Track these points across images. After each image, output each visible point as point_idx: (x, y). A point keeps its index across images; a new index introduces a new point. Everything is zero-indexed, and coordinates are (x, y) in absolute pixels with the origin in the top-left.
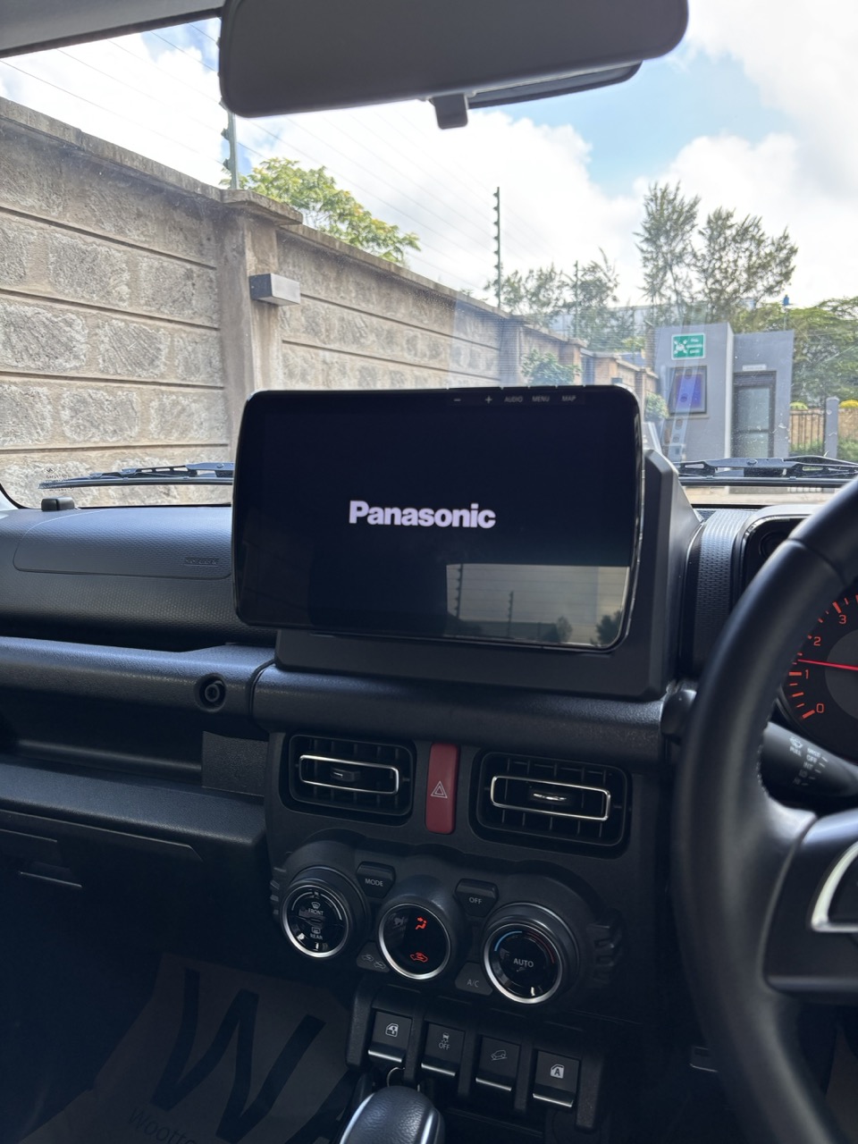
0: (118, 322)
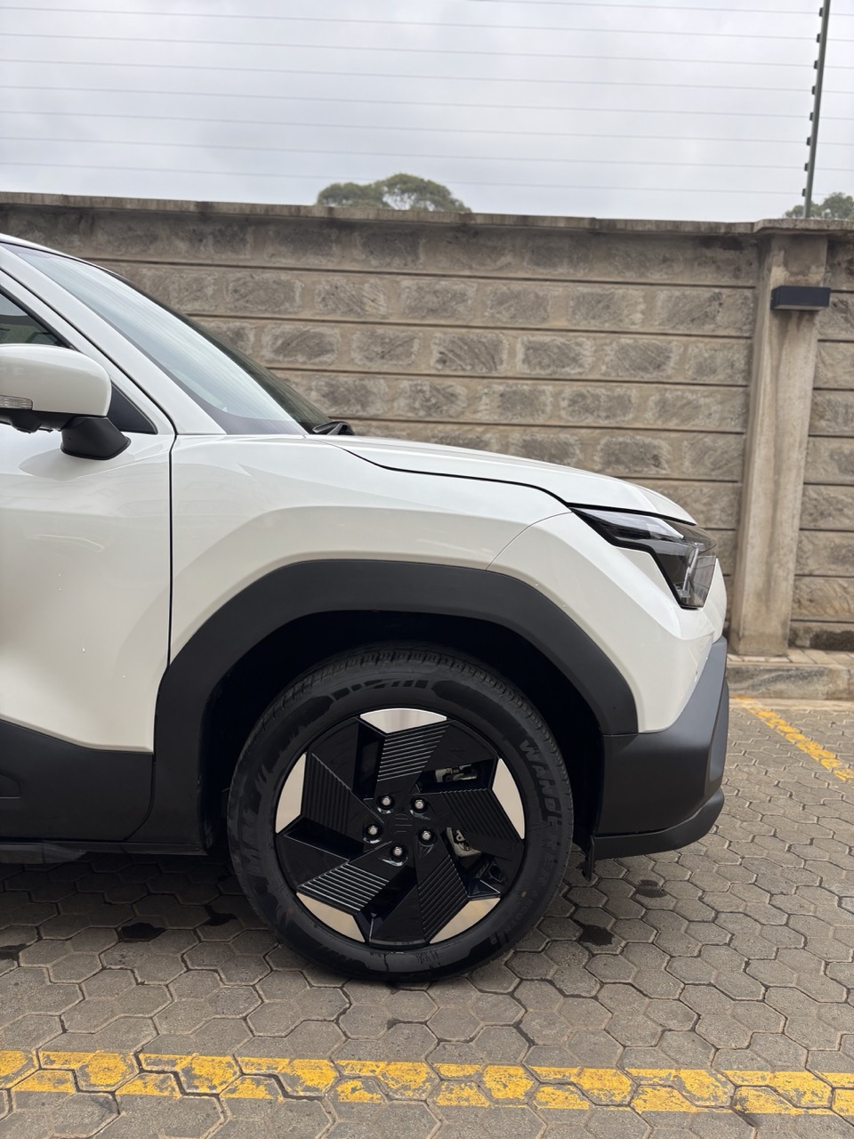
0: (626, 340)
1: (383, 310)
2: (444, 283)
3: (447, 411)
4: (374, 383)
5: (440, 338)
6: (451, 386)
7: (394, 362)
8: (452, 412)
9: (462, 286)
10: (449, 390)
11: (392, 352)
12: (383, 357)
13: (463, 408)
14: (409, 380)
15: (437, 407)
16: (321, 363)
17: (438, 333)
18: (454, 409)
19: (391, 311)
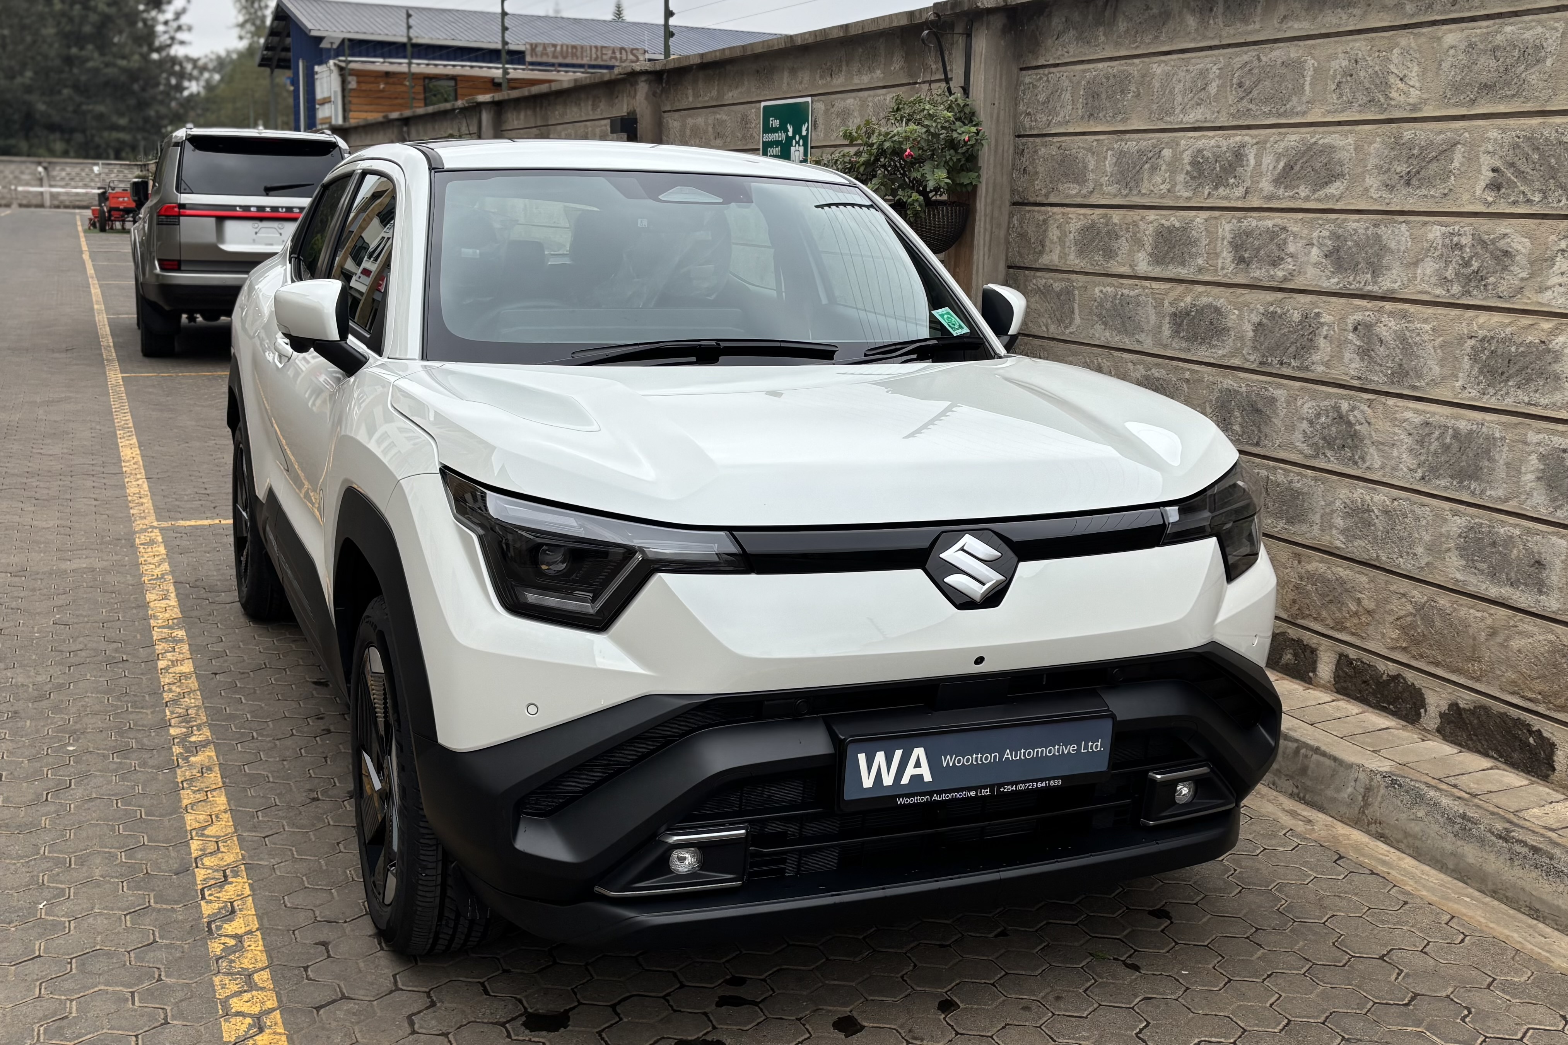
1: (1415, 95)
2: (1510, 29)
3: (1495, 284)
4: (1393, 232)
5: (1496, 139)
6: (1505, 235)
7: (1424, 191)
8: (1503, 288)
9: (1540, 29)
10: (1502, 244)
11: (1422, 173)
12: (1408, 183)
13: (1522, 279)
14: (1441, 224)
15: (1478, 278)
16: (1327, 197)
17: (1492, 131)
18: (1507, 282)
19: (1425, 96)
